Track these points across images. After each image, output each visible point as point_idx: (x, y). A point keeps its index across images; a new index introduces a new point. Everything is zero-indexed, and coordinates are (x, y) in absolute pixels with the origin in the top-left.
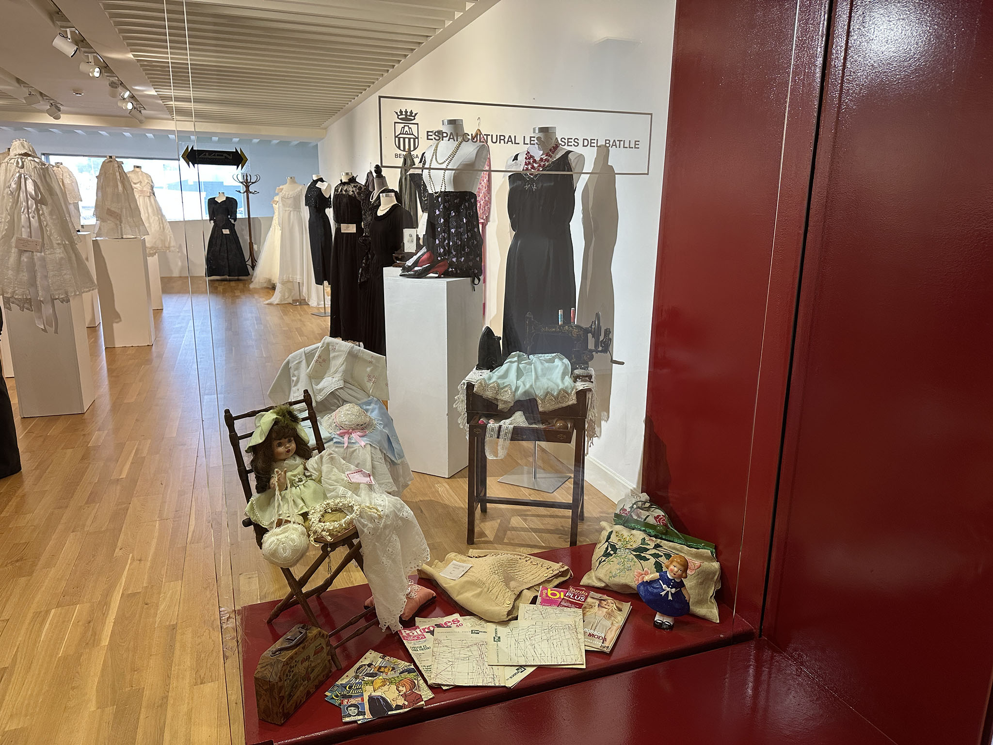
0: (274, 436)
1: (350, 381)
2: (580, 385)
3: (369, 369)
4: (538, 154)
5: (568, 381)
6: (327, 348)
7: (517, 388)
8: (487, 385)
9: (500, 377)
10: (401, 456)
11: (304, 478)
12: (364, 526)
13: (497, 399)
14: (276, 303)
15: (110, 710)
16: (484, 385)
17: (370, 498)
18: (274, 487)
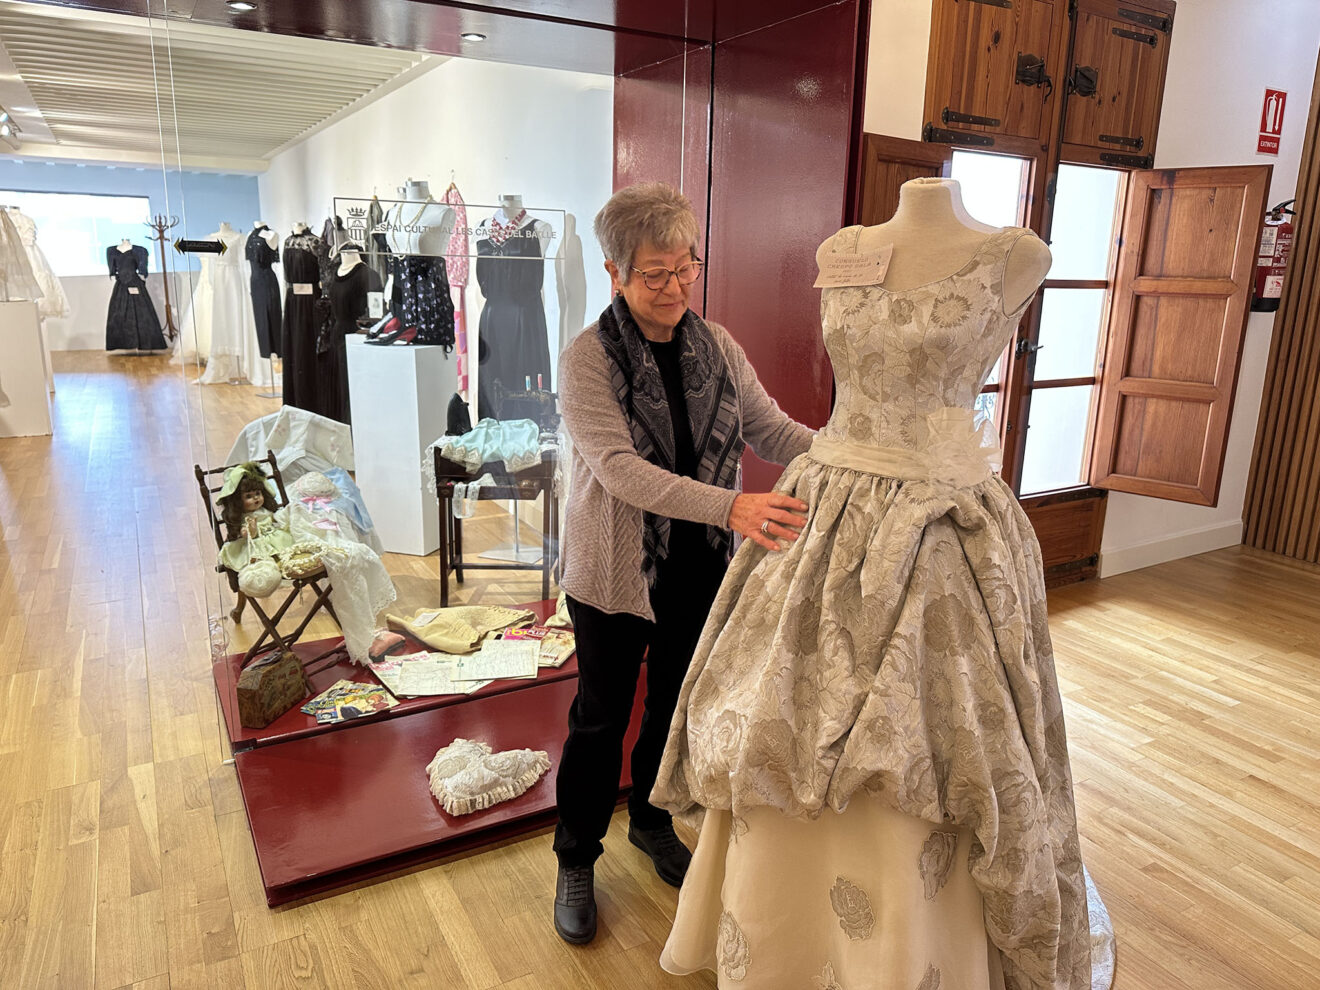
0: (243, 488)
1: (313, 450)
2: (546, 447)
3: (332, 439)
4: (505, 222)
5: (534, 443)
6: (287, 418)
7: (484, 451)
8: (454, 449)
9: (467, 441)
10: (370, 525)
11: (273, 528)
12: (332, 564)
13: (464, 462)
14: (208, 382)
15: (96, 738)
16: (451, 450)
17: (337, 542)
18: (246, 534)
